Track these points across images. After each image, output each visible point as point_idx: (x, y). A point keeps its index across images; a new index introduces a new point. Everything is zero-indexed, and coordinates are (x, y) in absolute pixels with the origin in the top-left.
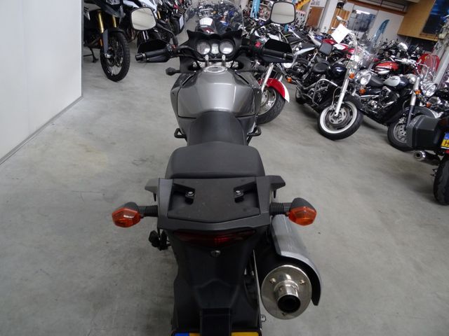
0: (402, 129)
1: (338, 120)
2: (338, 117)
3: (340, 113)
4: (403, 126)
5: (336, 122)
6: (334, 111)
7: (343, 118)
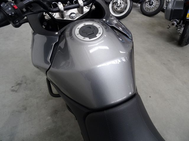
0: (148, 4)
1: (120, 8)
2: (119, 6)
3: (120, 3)
4: (148, 3)
5: (119, 9)
6: (117, 2)
7: (123, 6)
